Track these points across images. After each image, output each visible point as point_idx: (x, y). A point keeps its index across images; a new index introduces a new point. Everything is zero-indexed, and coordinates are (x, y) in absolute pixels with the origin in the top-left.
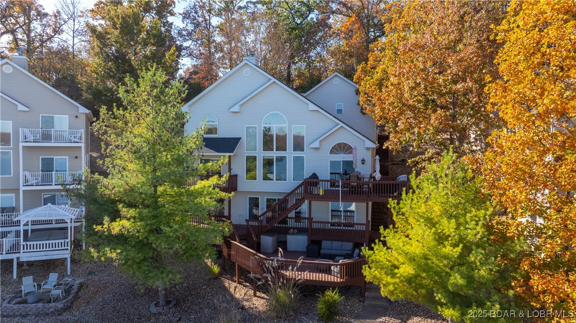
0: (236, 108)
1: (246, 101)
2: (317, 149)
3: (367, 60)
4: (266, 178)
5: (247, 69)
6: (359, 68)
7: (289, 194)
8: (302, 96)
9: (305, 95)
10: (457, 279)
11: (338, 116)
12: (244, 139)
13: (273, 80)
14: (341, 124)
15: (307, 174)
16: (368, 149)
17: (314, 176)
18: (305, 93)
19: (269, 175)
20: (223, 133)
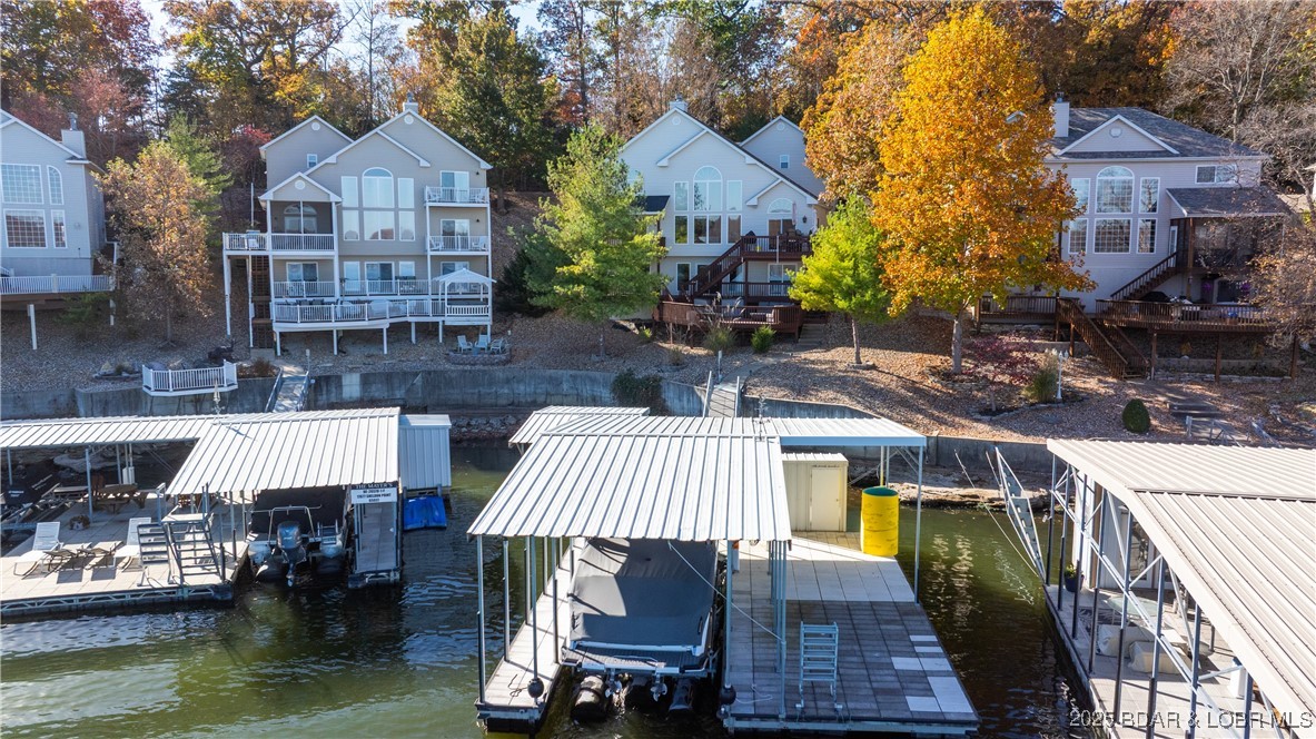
0: (664, 162)
1: (675, 154)
2: (755, 207)
3: (815, 104)
4: (698, 241)
5: (676, 117)
6: (806, 113)
7: (720, 259)
8: (738, 146)
9: (741, 144)
10: (848, 280)
11: (783, 171)
12: (674, 197)
13: (707, 129)
14: (781, 179)
15: (743, 233)
16: (810, 205)
17: (751, 233)
18: (742, 141)
19: (701, 238)
20: (648, 192)
